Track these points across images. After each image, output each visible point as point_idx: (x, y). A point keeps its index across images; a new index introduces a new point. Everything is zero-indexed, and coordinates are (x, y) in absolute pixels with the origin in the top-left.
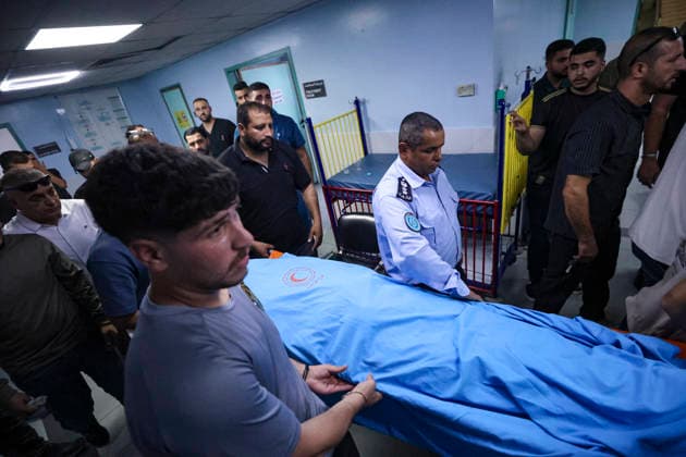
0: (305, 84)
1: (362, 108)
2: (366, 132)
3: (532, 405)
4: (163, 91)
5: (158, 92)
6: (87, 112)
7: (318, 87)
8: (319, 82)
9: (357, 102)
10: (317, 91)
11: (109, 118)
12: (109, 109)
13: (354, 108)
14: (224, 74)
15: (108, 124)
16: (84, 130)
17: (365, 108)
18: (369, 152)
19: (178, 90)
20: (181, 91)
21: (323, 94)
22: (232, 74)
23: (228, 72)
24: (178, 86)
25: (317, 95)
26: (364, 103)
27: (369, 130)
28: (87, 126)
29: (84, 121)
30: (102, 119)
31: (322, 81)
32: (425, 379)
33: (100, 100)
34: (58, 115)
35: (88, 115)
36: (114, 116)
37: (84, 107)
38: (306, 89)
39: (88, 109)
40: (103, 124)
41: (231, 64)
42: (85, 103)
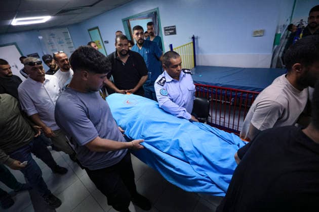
0: (165, 28)
1: (195, 41)
2: (196, 54)
3: (191, 159)
4: (89, 30)
5: (87, 31)
6: (52, 39)
7: (172, 29)
8: (173, 27)
9: (193, 38)
10: (171, 31)
11: (63, 43)
12: (63, 38)
13: (191, 41)
14: (121, 22)
15: (62, 46)
16: (51, 48)
17: (197, 41)
18: (197, 65)
19: (97, 30)
20: (99, 30)
21: (174, 33)
22: (125, 22)
23: (124, 21)
24: (97, 28)
25: (171, 34)
26: (197, 38)
27: (198, 52)
28: (52, 46)
29: (51, 43)
30: (60, 43)
31: (175, 26)
32: (158, 144)
33: (59, 33)
34: (39, 39)
35: (53, 40)
36: (65, 42)
37: (51, 36)
38: (165, 30)
39: (53, 37)
40: (60, 45)
41: (125, 17)
42: (52, 35)
